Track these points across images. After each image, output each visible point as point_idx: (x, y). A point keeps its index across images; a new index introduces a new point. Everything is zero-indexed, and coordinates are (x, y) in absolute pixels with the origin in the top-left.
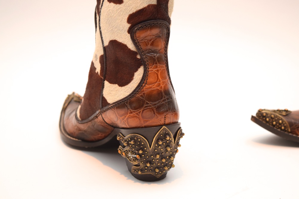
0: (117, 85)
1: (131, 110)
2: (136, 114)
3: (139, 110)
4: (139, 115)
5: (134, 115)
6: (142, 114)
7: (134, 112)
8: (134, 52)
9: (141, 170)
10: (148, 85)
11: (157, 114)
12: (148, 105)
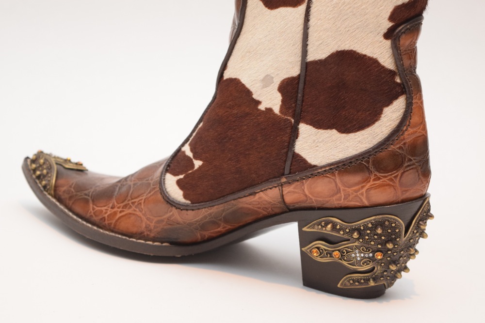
0: (334, 131)
1: (379, 174)
2: (388, 180)
3: (395, 173)
4: (394, 182)
5: (385, 183)
6: (400, 179)
7: (385, 177)
8: (391, 71)
10: (411, 128)
11: (422, 178)
12: (411, 163)
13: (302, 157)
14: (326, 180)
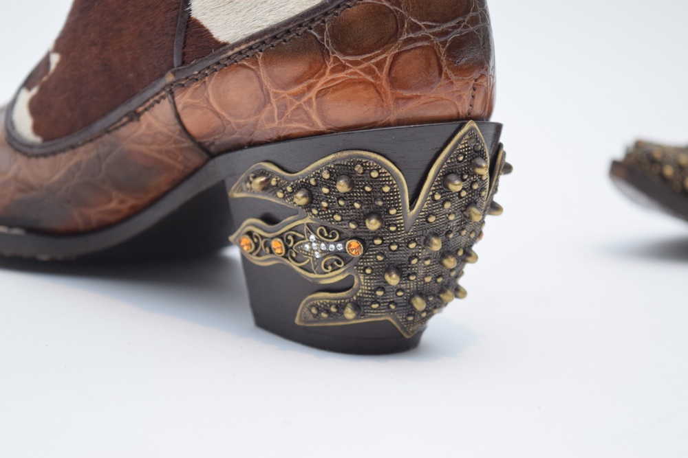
1: (341, 58)
2: (363, 70)
3: (377, 55)
4: (376, 78)
5: (356, 77)
6: (390, 69)
7: (356, 63)
9: (357, 306)
11: (449, 72)
12: (419, 34)
13: (202, 27)
14: (243, 73)
